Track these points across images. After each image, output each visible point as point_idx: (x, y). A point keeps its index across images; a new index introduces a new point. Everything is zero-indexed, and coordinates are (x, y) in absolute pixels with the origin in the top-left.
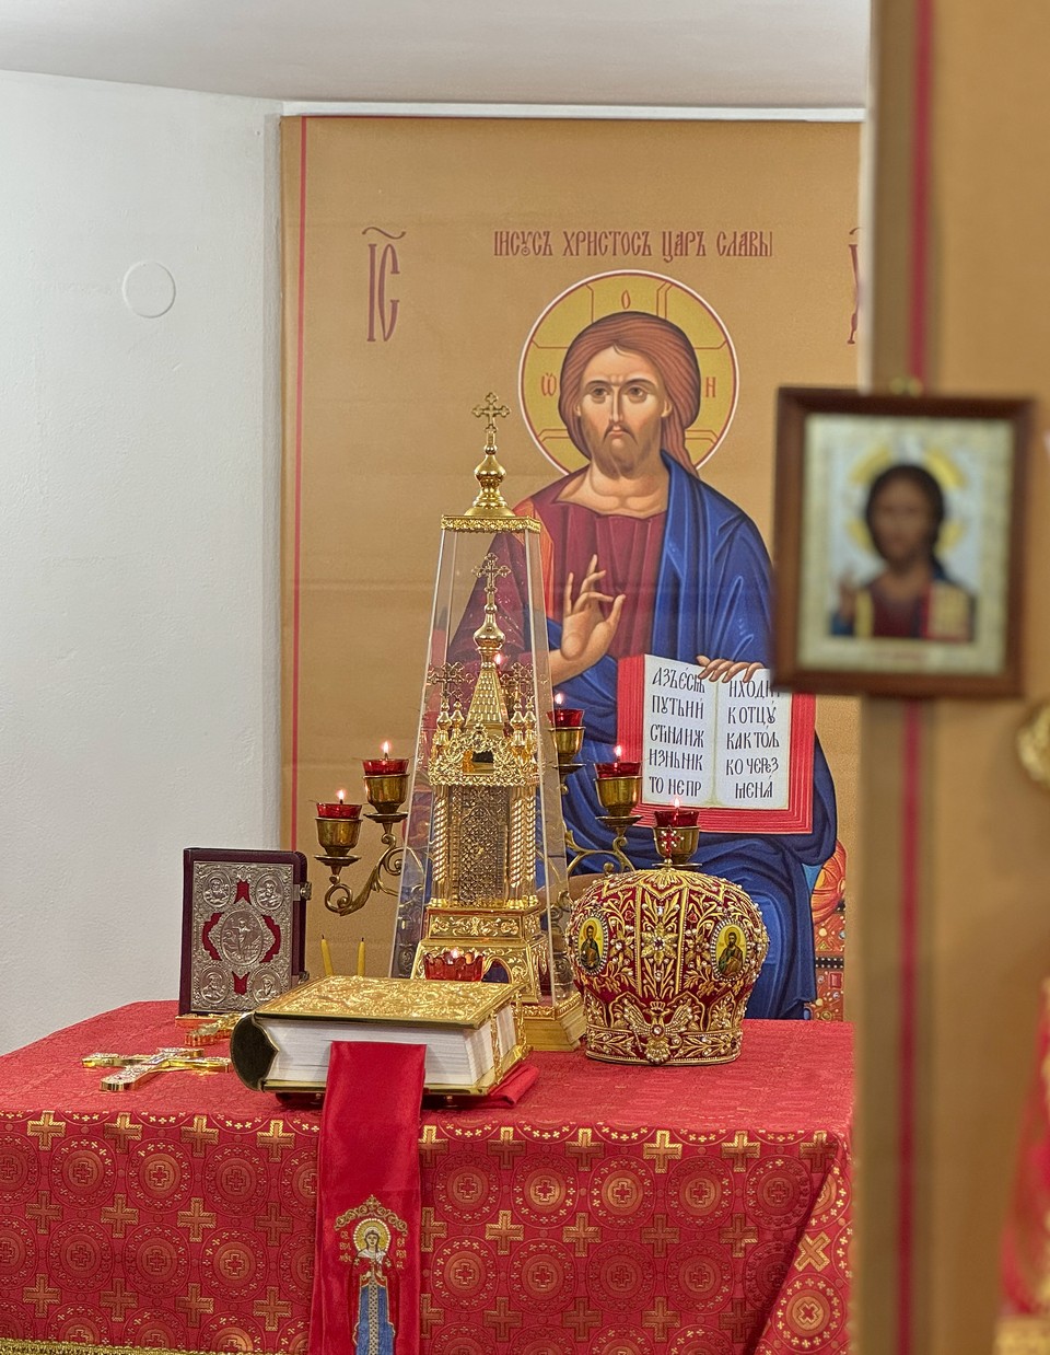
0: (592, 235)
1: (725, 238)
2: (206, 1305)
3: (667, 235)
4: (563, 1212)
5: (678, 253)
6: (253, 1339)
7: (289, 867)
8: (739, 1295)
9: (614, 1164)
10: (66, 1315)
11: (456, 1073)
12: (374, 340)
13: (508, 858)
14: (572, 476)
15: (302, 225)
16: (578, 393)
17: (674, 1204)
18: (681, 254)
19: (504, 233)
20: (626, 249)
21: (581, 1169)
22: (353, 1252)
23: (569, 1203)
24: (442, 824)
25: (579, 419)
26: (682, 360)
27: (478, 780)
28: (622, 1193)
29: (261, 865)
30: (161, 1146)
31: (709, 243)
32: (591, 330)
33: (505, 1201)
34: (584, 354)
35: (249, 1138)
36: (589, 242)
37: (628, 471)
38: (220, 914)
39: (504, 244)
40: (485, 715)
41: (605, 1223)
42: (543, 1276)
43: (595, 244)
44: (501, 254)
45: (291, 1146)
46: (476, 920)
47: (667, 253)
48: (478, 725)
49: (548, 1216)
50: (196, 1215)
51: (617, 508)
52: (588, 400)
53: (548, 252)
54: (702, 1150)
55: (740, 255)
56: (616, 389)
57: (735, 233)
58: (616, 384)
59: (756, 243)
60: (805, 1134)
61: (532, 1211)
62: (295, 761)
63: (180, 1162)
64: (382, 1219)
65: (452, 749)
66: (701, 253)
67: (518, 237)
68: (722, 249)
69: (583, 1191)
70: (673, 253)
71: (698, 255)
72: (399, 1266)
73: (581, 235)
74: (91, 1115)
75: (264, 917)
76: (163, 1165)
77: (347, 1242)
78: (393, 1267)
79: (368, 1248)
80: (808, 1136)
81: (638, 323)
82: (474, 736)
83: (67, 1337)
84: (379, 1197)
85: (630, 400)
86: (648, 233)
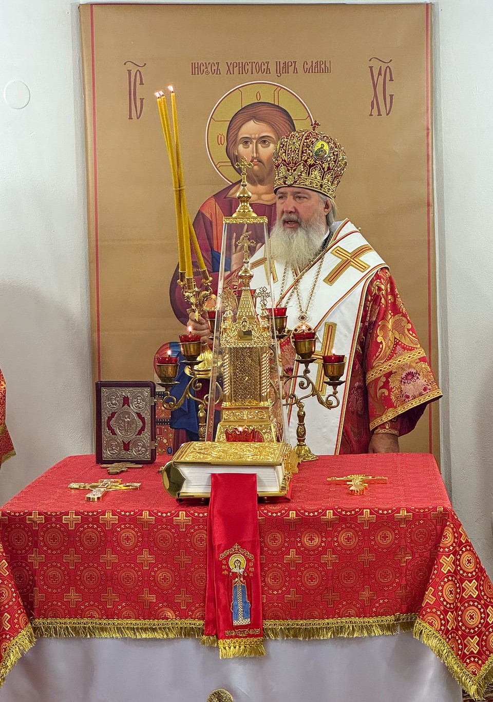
0: (241, 64)
1: (307, 64)
2: (152, 598)
3: (278, 63)
4: (320, 549)
5: (284, 72)
6: (175, 613)
7: (148, 389)
8: (404, 583)
9: (344, 526)
10: (85, 606)
11: (270, 486)
12: (132, 119)
13: (260, 381)
14: (234, 185)
15: (93, 61)
16: (235, 143)
17: (373, 543)
18: (286, 73)
19: (196, 64)
20: (258, 71)
21: (329, 529)
22: (229, 569)
23: (323, 544)
24: (227, 366)
25: (237, 156)
26: (288, 126)
27: (244, 344)
28: (348, 539)
29: (135, 388)
30: (127, 525)
31: (299, 66)
32: (242, 112)
33: (292, 545)
34: (238, 124)
35: (170, 520)
36: (239, 68)
37: (261, 182)
38: (115, 413)
39: (196, 69)
40: (246, 313)
41: (340, 552)
42: (312, 579)
43: (242, 68)
44: (195, 74)
45: (190, 523)
46: (246, 412)
47: (278, 72)
48: (244, 318)
49: (314, 551)
50: (146, 557)
51: (257, 200)
52: (241, 147)
53: (218, 73)
54: (385, 517)
55: (315, 72)
56: (255, 141)
57: (312, 61)
58: (254, 139)
59: (323, 66)
60: (433, 508)
61: (306, 549)
62: (98, 330)
63: (137, 532)
64: (242, 554)
65: (232, 330)
66: (295, 72)
67: (203, 66)
68: (306, 70)
69: (329, 539)
70: (281, 72)
71: (294, 73)
72: (251, 575)
73: (235, 64)
74: (93, 512)
75: (137, 413)
76: (129, 535)
77: (225, 565)
78: (248, 575)
79: (235, 568)
80: (435, 509)
81: (264, 108)
82: (242, 323)
83: (86, 616)
84: (240, 544)
85: (262, 147)
86: (268, 62)
